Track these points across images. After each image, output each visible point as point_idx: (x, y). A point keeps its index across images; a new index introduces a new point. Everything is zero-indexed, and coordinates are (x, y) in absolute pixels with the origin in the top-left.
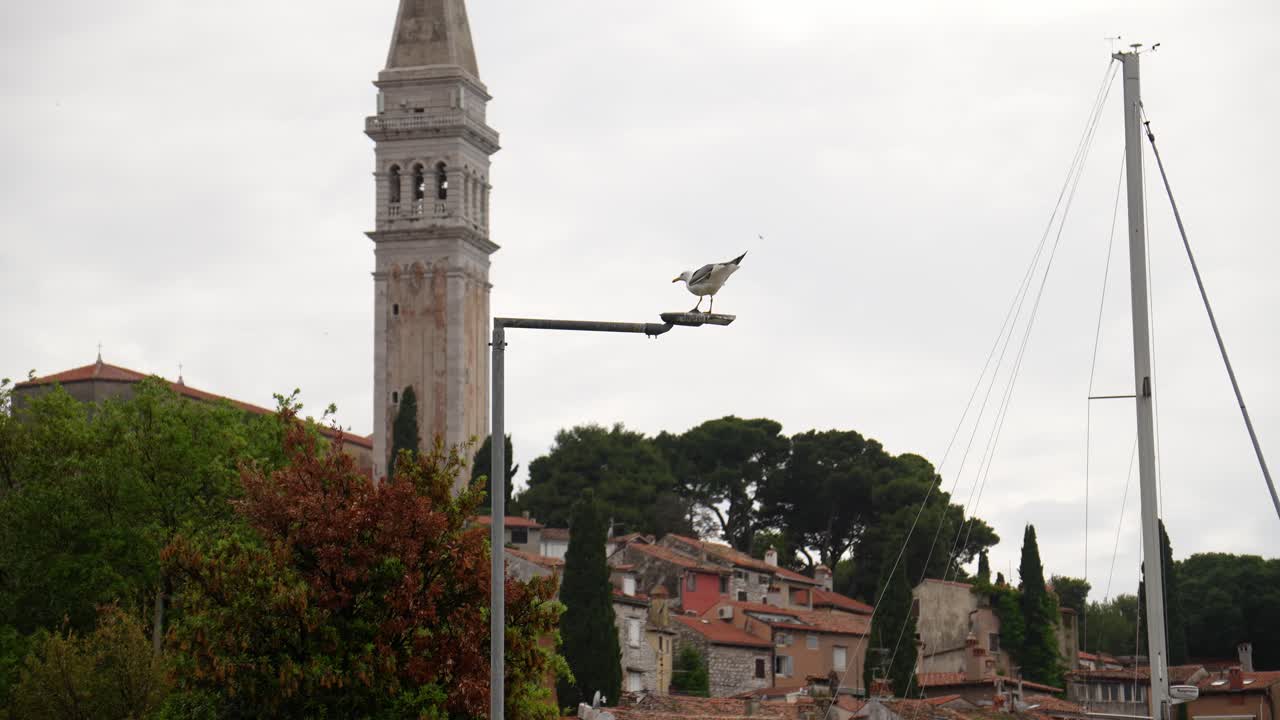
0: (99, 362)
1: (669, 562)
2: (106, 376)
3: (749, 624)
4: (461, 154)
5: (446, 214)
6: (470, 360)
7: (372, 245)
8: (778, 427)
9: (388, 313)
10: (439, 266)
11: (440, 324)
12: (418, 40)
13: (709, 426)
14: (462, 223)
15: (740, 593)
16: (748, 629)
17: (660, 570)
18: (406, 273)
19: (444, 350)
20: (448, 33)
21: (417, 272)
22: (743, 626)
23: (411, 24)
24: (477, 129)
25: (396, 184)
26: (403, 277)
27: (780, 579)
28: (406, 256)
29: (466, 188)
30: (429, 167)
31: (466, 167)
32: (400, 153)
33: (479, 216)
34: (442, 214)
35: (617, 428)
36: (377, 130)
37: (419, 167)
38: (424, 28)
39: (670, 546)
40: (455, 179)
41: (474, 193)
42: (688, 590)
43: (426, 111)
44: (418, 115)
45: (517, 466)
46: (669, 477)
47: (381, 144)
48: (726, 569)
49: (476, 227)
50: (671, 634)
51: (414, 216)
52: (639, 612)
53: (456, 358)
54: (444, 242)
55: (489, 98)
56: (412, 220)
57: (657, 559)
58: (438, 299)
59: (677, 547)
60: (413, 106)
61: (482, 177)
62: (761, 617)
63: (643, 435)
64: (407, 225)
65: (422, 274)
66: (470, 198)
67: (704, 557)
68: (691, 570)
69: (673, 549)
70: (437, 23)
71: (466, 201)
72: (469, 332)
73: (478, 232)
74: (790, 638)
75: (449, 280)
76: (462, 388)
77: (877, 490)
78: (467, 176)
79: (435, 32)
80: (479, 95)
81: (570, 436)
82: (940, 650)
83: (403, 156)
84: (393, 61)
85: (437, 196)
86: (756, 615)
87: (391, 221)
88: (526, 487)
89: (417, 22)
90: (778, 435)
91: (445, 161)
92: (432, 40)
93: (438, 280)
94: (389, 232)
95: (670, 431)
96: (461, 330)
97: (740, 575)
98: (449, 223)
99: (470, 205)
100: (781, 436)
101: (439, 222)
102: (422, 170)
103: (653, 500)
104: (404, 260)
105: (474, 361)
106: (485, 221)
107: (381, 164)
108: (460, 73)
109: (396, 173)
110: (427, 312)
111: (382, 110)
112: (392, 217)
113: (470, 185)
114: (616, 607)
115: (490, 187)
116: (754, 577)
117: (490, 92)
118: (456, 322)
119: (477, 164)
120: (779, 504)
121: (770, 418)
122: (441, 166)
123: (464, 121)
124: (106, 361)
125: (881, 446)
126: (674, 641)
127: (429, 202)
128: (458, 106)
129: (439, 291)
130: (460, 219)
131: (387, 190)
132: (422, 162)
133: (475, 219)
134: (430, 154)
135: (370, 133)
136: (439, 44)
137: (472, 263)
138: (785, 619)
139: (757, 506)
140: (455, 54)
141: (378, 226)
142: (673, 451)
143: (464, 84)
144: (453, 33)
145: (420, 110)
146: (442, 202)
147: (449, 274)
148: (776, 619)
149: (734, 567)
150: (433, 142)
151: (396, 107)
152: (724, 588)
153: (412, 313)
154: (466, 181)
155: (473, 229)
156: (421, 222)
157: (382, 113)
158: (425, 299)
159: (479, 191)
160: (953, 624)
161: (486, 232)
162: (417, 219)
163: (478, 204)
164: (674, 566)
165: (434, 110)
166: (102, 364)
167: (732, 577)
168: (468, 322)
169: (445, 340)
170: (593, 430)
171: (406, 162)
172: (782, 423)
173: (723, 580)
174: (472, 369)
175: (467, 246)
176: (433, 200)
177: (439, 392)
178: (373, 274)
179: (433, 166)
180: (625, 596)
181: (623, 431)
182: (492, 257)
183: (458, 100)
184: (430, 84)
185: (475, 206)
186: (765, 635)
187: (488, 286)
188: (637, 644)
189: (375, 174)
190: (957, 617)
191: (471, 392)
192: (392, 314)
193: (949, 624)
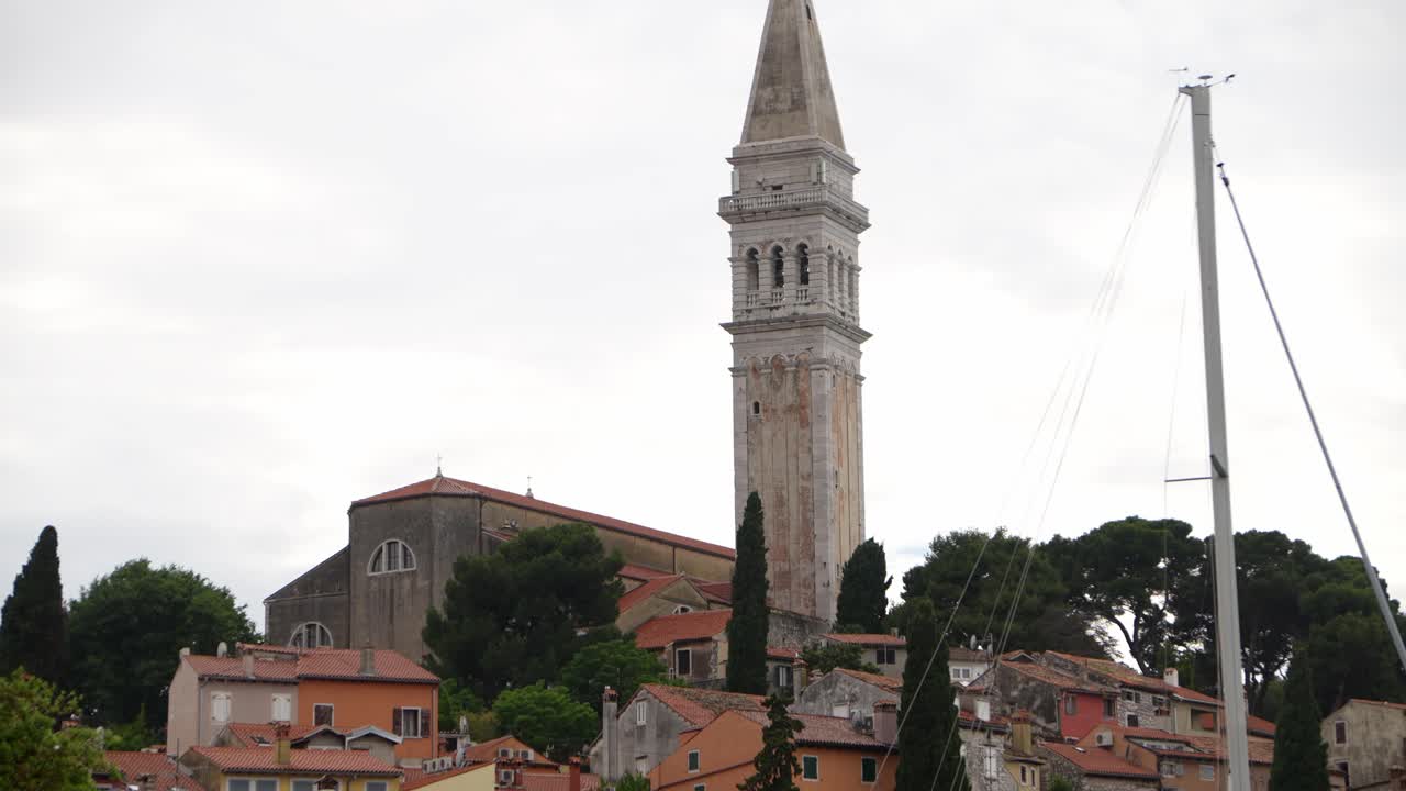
0: (439, 476)
1: (1044, 683)
2: (446, 490)
3: (1131, 751)
4: (824, 233)
5: (808, 300)
6: (840, 463)
7: (729, 338)
8: (1187, 528)
9: (748, 411)
10: (802, 357)
11: (804, 423)
12: (773, 111)
13: (1109, 528)
14: (826, 310)
15: (1130, 717)
16: (1131, 758)
17: (1035, 691)
18: (791, 366)
19: (810, 450)
20: (808, 101)
21: (778, 365)
22: (1124, 754)
23: (768, 93)
24: (842, 205)
25: (753, 269)
26: (763, 371)
27: (1178, 700)
28: (768, 348)
29: (830, 271)
30: (790, 250)
31: (830, 247)
32: (758, 234)
33: (846, 302)
34: (804, 301)
35: (999, 533)
36: (732, 211)
37: (778, 250)
38: (782, 95)
39: (1049, 664)
40: (817, 262)
41: (840, 276)
42: (1066, 714)
43: (784, 187)
44: (777, 192)
45: (892, 578)
46: (1060, 587)
47: (736, 226)
48: (1113, 690)
49: (843, 314)
50: (1036, 764)
51: (774, 304)
52: (995, 739)
53: (823, 458)
54: (809, 332)
55: (857, 171)
56: (771, 309)
57: (1033, 679)
58: (801, 394)
59: (1056, 665)
60: (771, 182)
61: (850, 258)
62: (1145, 744)
63: (1029, 540)
64: (765, 315)
65: (784, 367)
66: (835, 282)
67: (1086, 677)
68: (1068, 691)
69: (1053, 668)
70: (795, 90)
71: (830, 285)
72: (837, 430)
73: (847, 319)
74: (1180, 768)
75: (813, 373)
76: (830, 492)
77: (1306, 597)
78: (831, 257)
79: (793, 102)
80: (845, 168)
81: (948, 542)
82: (1372, 781)
83: (760, 239)
84: (748, 135)
85: (799, 281)
86: (1138, 741)
87: (749, 311)
88: (901, 601)
89: (774, 90)
90: (1188, 537)
91: (806, 242)
92: (790, 110)
93: (802, 374)
94: (748, 323)
95: (1065, 536)
96: (829, 427)
97: (1129, 697)
98: (812, 310)
99: (836, 289)
100: (1191, 538)
101: (801, 310)
102: (756, 256)
103: (1041, 613)
104: (765, 353)
105: (845, 463)
106: (853, 307)
107: (737, 248)
108: (821, 144)
109: (754, 258)
110: (790, 409)
111: (737, 189)
112: (750, 307)
113: (836, 268)
114: (963, 734)
115: (860, 269)
116: (1147, 699)
117: (856, 165)
118: (822, 419)
119: (843, 243)
120: (1198, 615)
121: (1177, 517)
122: (802, 247)
123: (826, 197)
124: (445, 474)
125: (1309, 547)
126: (1042, 773)
127: (791, 287)
128: (820, 181)
129: (802, 385)
130: (824, 305)
131: (744, 277)
132: (781, 244)
133: (842, 305)
134: (790, 235)
135: (724, 215)
136: (798, 113)
137: (839, 354)
138: (1176, 745)
139: (1170, 618)
140: (815, 124)
141: (735, 317)
142: (1068, 557)
143: (825, 156)
144: (813, 101)
145: (779, 188)
146: (804, 287)
147: (813, 367)
148: (1164, 746)
149: (1121, 687)
150: (793, 222)
151: (753, 185)
152: (1110, 711)
153: (774, 410)
154: (830, 264)
155: (839, 315)
156: (781, 310)
157: (737, 193)
158: (787, 396)
159: (846, 274)
160: (1386, 751)
161: (856, 319)
162: (777, 308)
163: (846, 288)
164: (1051, 686)
165: (793, 187)
166: (443, 478)
167: (1119, 698)
168: (835, 420)
169: (811, 441)
170: (973, 534)
171: (764, 245)
172: (1192, 524)
173: (1109, 702)
174: (843, 471)
175: (833, 334)
176: (793, 285)
177: (805, 497)
178: (730, 369)
179: (794, 249)
180: (978, 720)
181: (1007, 536)
182: (863, 347)
183: (820, 174)
184: (789, 157)
185: (841, 291)
186: (1149, 763)
187: (859, 379)
188: (994, 775)
189: (730, 259)
190: (1390, 743)
191: (841, 497)
192: (752, 411)
193: (1382, 751)
